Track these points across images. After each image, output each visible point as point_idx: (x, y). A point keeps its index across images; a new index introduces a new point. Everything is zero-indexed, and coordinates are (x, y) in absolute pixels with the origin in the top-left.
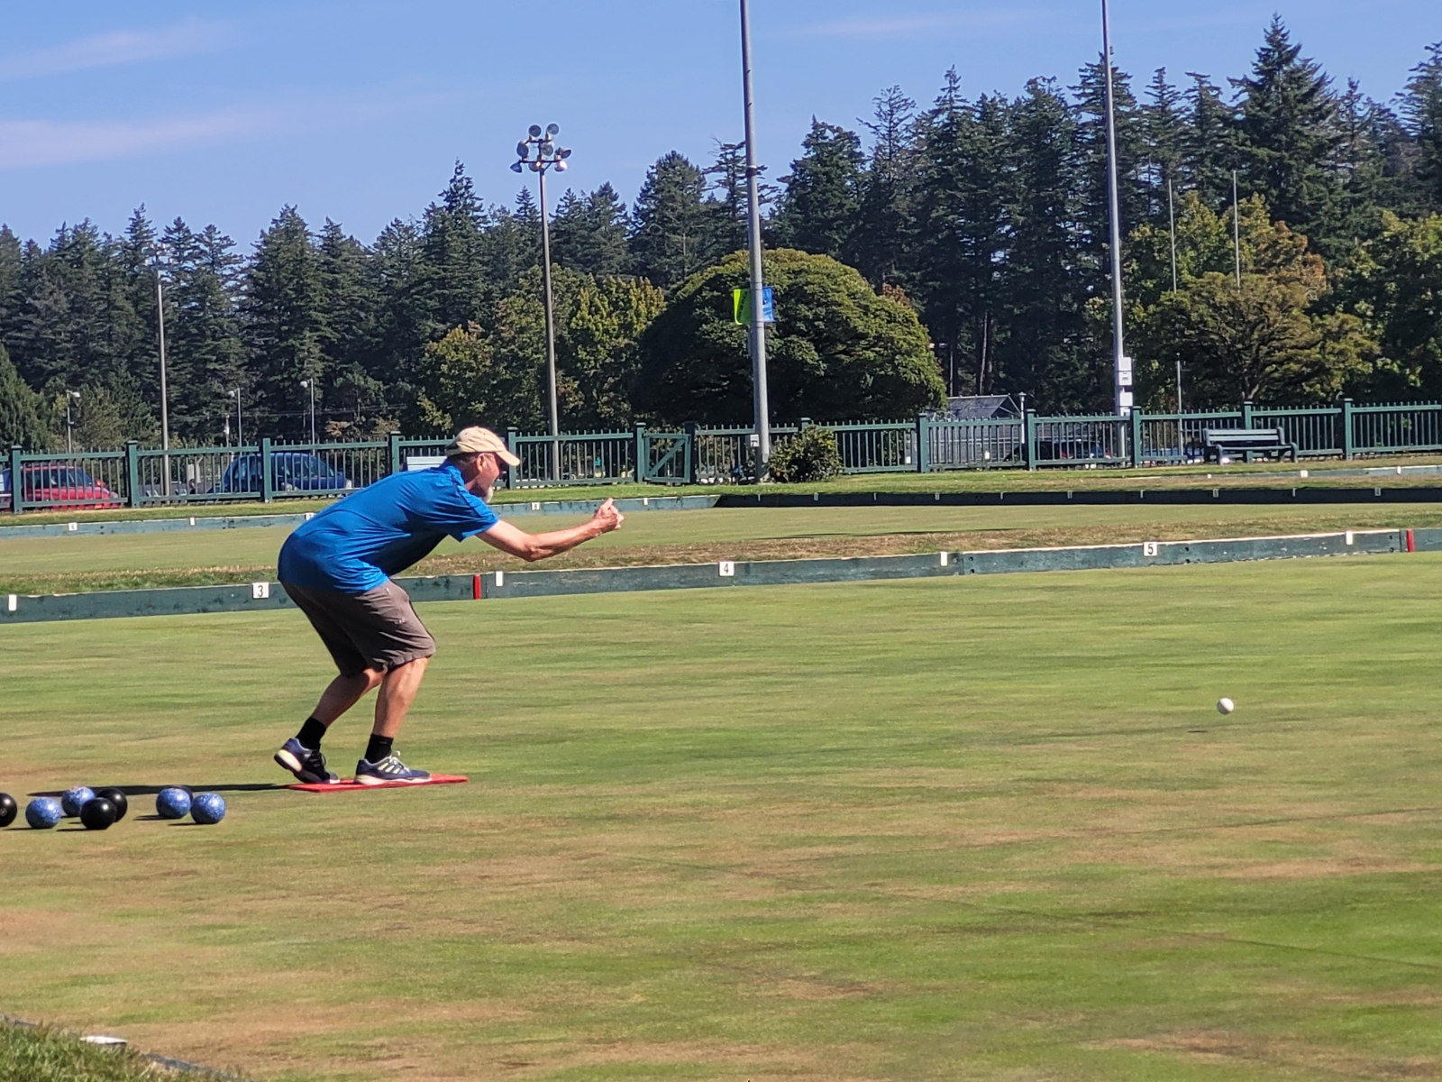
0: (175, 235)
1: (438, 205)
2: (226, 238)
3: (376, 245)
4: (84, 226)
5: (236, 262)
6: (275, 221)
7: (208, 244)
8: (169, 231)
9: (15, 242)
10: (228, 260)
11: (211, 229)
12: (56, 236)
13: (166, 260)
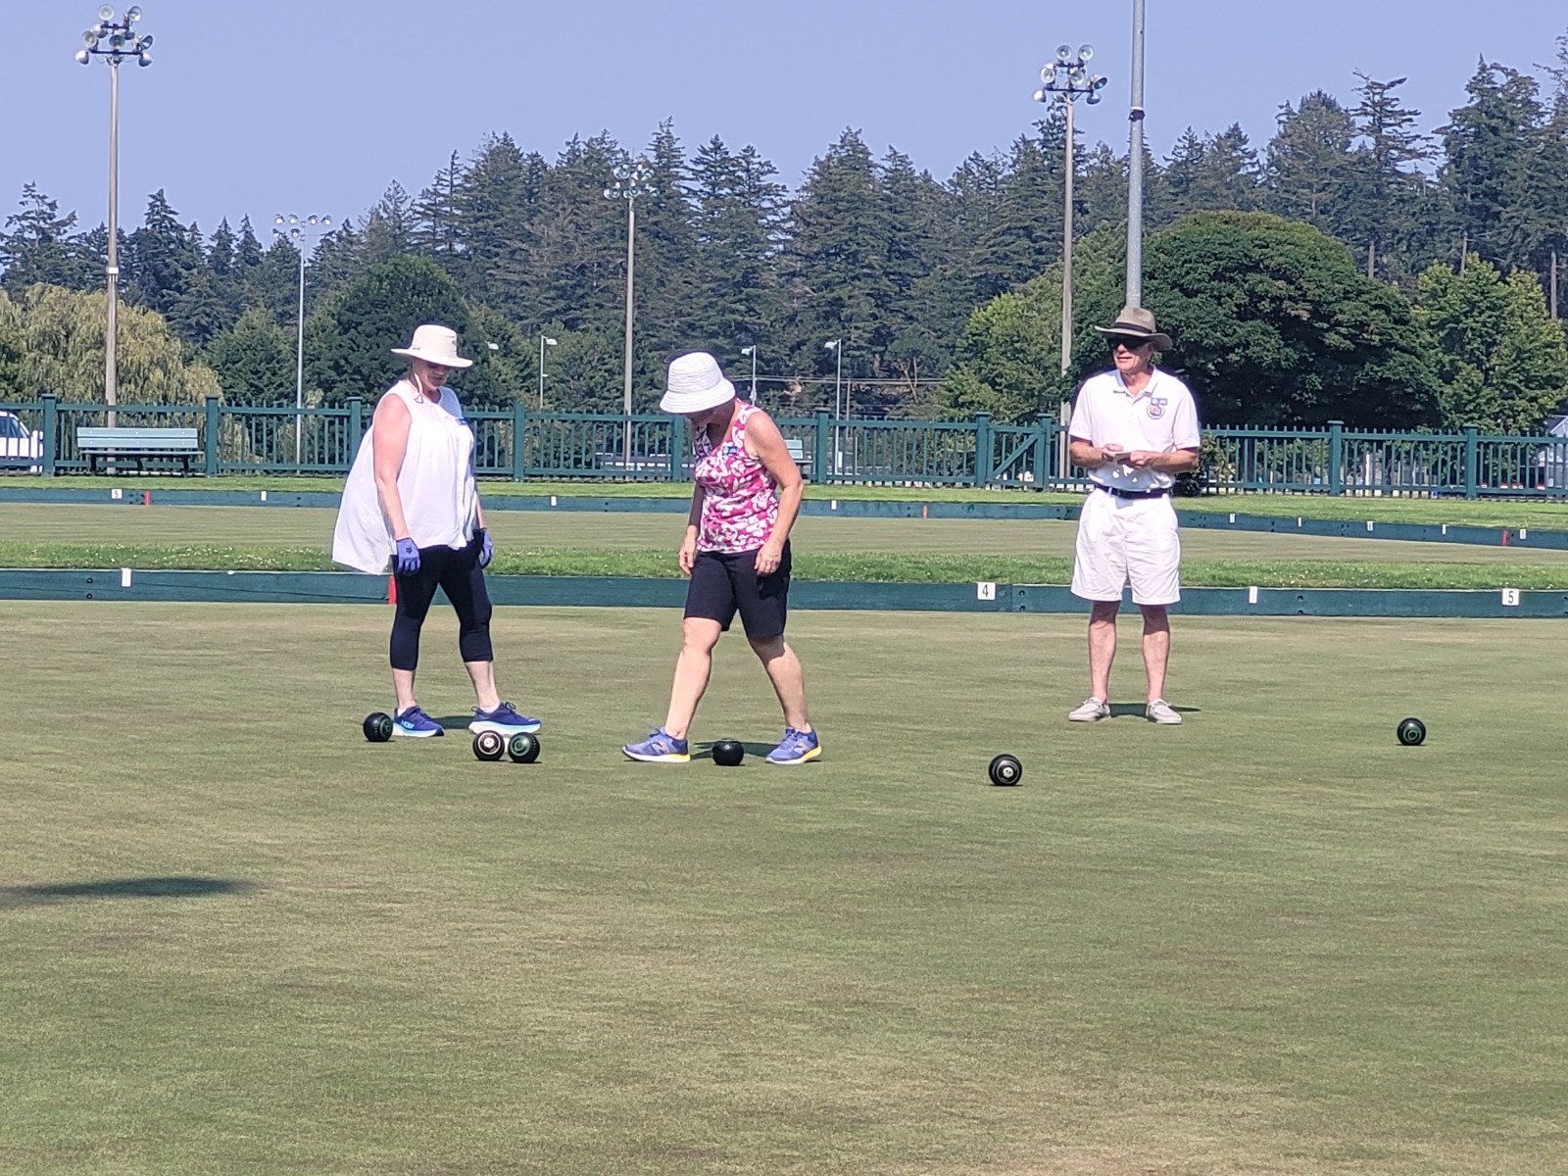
0: (709, 158)
1: (1028, 138)
2: (768, 164)
3: (950, 181)
4: (602, 141)
5: (777, 194)
6: (833, 147)
7: (747, 170)
8: (704, 152)
9: (517, 155)
10: (768, 190)
11: (749, 152)
12: (565, 150)
13: (696, 186)
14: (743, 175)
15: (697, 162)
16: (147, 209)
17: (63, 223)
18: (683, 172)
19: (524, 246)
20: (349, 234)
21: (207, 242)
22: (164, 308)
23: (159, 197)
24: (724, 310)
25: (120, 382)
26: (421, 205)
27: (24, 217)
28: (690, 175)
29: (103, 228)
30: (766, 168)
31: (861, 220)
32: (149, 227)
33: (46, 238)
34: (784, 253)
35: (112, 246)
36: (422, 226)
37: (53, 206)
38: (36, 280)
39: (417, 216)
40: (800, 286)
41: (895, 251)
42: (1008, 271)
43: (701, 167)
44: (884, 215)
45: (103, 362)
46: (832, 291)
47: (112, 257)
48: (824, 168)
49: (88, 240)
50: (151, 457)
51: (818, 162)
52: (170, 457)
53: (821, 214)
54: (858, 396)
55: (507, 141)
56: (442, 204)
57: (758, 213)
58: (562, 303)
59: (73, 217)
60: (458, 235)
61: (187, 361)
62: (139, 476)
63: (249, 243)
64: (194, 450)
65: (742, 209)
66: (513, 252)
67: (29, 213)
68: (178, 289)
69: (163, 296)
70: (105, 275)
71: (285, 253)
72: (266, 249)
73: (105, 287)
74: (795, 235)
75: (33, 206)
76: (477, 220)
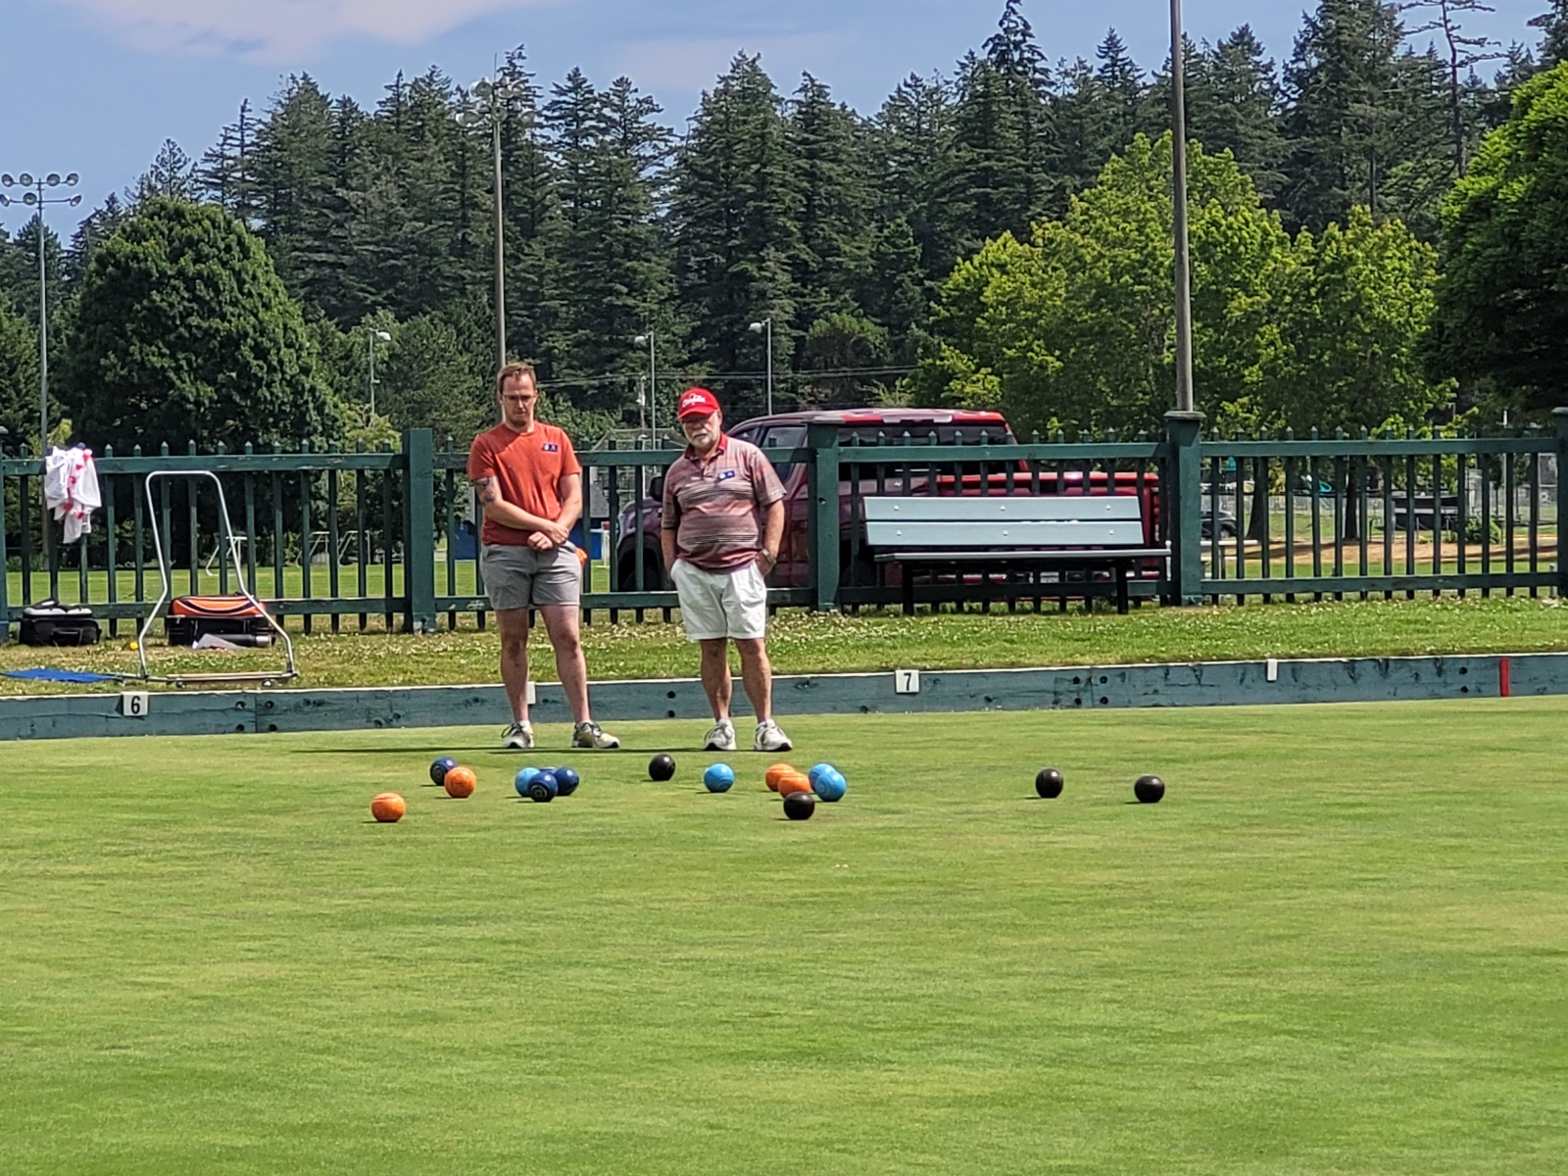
0: (569, 98)
2: (646, 99)
3: (879, 115)
4: (430, 80)
5: (662, 138)
6: (723, 78)
7: (618, 109)
8: (561, 92)
9: (323, 102)
10: (650, 134)
11: (622, 85)
12: (386, 96)
20: (115, 213)
26: (205, 171)
30: (646, 106)
36: (207, 198)
51: (706, 100)
55: (310, 87)
57: (638, 163)
60: (252, 208)
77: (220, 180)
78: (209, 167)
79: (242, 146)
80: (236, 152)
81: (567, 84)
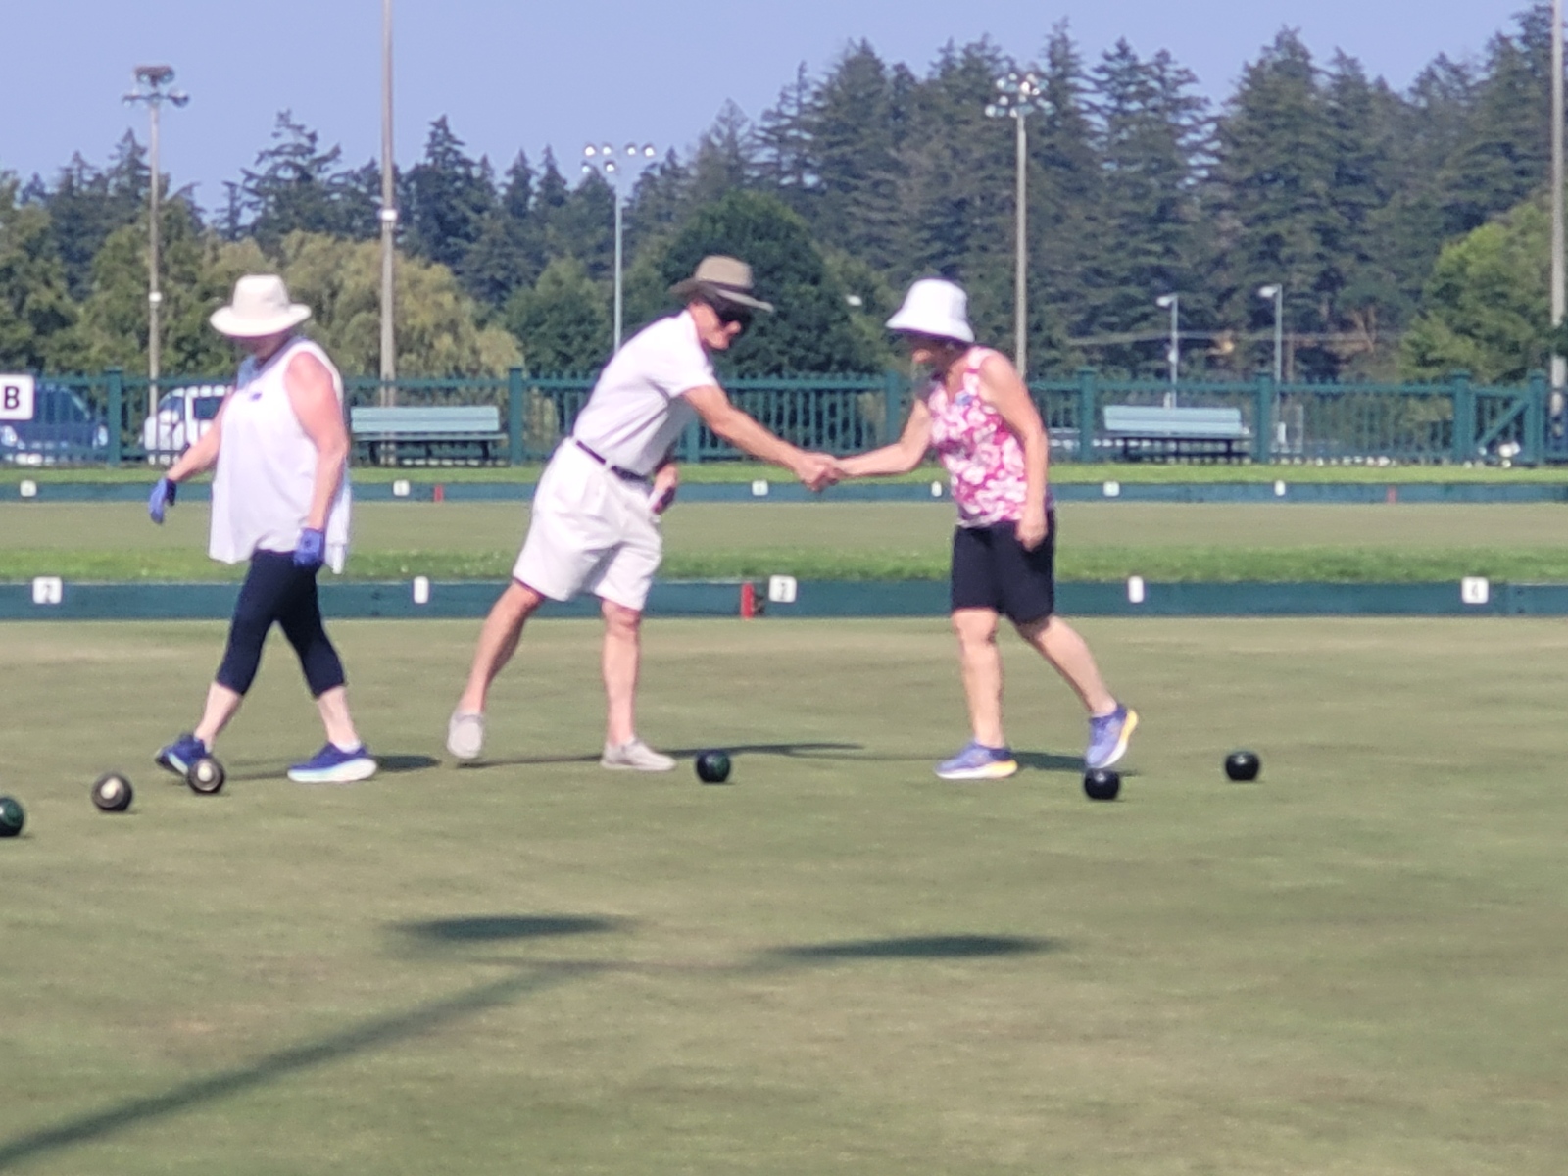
0: (1115, 65)
1: (1506, 33)
2: (1186, 71)
3: (1412, 90)
4: (982, 46)
5: (1198, 108)
6: (1266, 49)
7: (1161, 80)
8: (1108, 58)
9: (878, 66)
10: (1188, 103)
11: (1163, 57)
12: (938, 58)
13: (1100, 99)
14: (1155, 84)
15: (1101, 70)
16: (427, 139)
17: (325, 159)
18: (1082, 83)
19: (890, 177)
20: (674, 166)
21: (501, 180)
22: (451, 259)
23: (441, 124)
24: (1136, 252)
25: (400, 351)
26: (763, 129)
27: (278, 152)
28: (1090, 86)
29: (373, 163)
30: (1184, 77)
31: (1303, 139)
32: (430, 161)
33: (305, 177)
34: (1209, 180)
35: (388, 184)
36: (764, 155)
37: (312, 138)
38: (293, 227)
39: (758, 142)
40: (1229, 221)
41: (1343, 176)
42: (1483, 197)
43: (1104, 77)
44: (1331, 132)
45: (376, 328)
46: (1268, 225)
47: (387, 198)
48: (1255, 76)
49: (357, 179)
50: (440, 443)
51: (1248, 68)
52: (465, 443)
53: (1251, 131)
54: (1302, 354)
55: (866, 51)
56: (789, 127)
57: (1177, 131)
58: (937, 246)
59: (336, 151)
60: (807, 165)
61: (481, 324)
62: (428, 466)
63: (553, 179)
64: (494, 433)
65: (1155, 128)
66: (877, 184)
67: (283, 146)
68: (468, 237)
69: (448, 246)
70: (378, 222)
71: (597, 191)
72: (573, 185)
73: (378, 236)
74: (1222, 157)
75: (289, 138)
76: (831, 145)
77: (777, 137)
78: (768, 125)
79: (800, 105)
80: (793, 111)
81: (1113, 50)
